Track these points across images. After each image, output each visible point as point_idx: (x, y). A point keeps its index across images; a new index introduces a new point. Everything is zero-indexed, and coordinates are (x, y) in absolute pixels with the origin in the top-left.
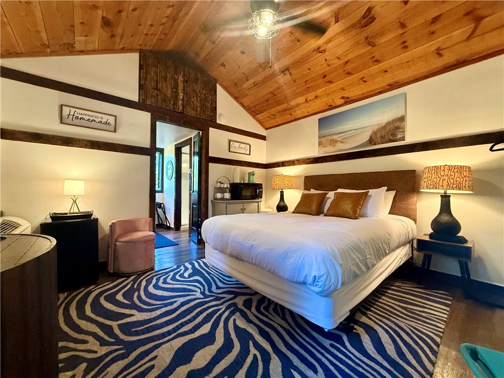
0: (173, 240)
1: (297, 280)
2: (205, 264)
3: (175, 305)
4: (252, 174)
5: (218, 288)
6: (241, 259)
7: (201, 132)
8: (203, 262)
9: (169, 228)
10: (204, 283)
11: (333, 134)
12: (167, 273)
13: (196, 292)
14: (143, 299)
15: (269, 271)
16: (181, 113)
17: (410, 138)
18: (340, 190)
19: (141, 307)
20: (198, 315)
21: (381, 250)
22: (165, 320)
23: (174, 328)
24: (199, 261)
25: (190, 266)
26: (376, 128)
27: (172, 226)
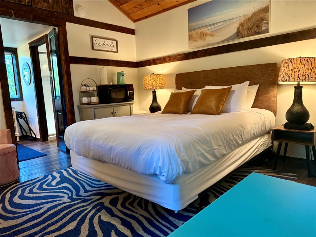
0: (41, 152)
1: (149, 173)
2: (74, 172)
3: (42, 211)
4: (121, 74)
5: (86, 191)
6: (103, 161)
7: (57, 28)
8: (72, 169)
9: (35, 139)
10: (72, 189)
11: (202, 27)
12: (32, 184)
13: (64, 197)
14: (8, 209)
15: (127, 168)
16: (28, 5)
17: (274, 30)
18: (207, 87)
19: (6, 216)
20: (64, 216)
21: (232, 141)
22: (32, 224)
23: (40, 229)
24: (68, 169)
25: (58, 175)
26: (243, 19)
27: (38, 137)
